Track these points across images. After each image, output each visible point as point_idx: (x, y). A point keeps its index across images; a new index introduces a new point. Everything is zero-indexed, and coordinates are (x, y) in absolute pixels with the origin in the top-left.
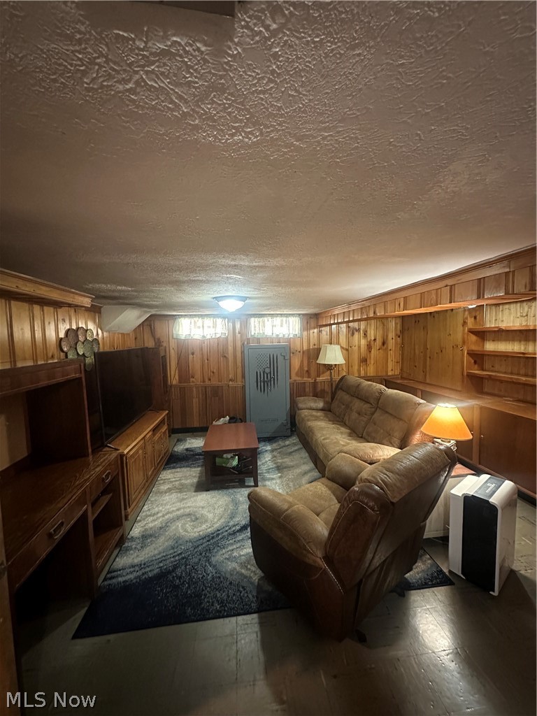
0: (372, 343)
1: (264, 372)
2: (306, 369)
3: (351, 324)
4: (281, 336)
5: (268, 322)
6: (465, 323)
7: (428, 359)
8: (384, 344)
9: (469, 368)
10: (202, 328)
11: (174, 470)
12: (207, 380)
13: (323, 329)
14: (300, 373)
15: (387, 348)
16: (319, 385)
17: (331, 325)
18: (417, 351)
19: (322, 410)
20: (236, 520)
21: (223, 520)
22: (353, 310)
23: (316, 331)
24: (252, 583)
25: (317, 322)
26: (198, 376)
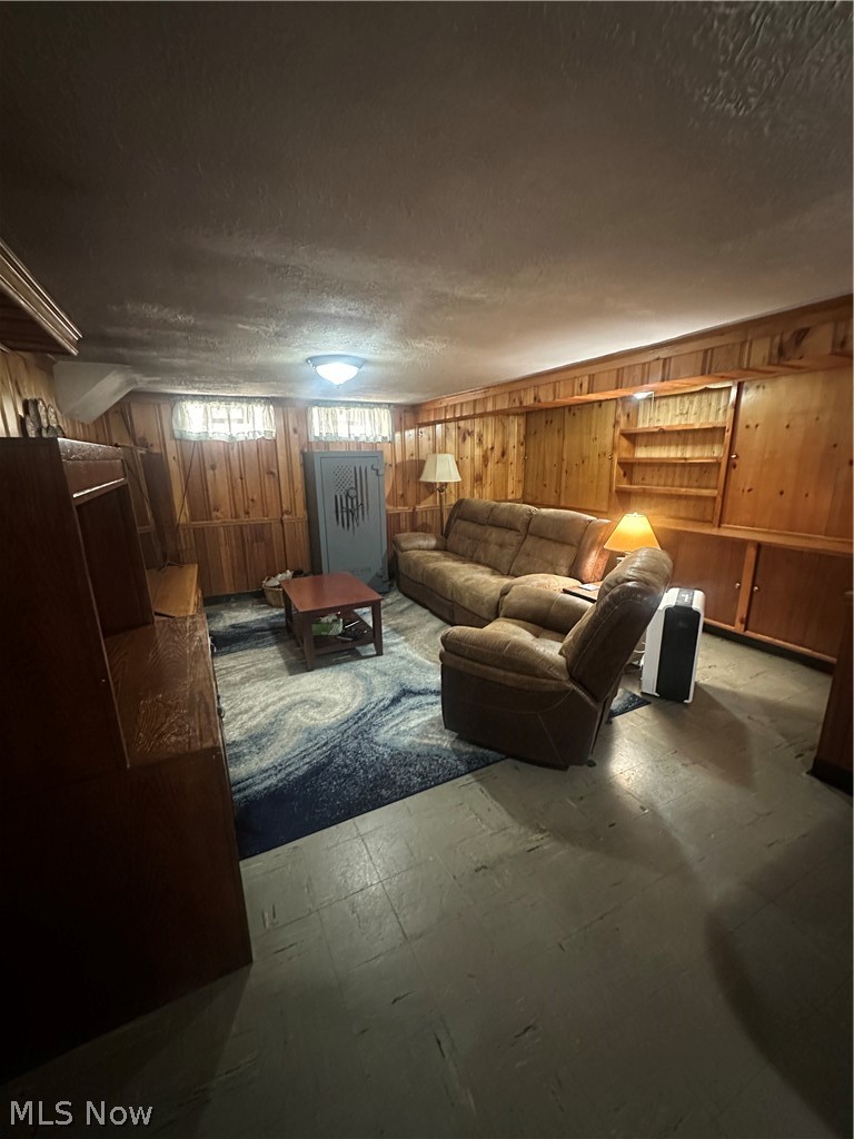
0: (489, 452)
1: (347, 495)
2: (400, 492)
3: (462, 424)
4: (363, 439)
5: (341, 415)
6: (616, 423)
7: (564, 474)
8: (503, 454)
9: (618, 481)
10: (227, 422)
11: (232, 655)
12: (242, 513)
13: (423, 429)
14: (392, 500)
15: (507, 460)
16: (419, 516)
17: (434, 423)
18: (548, 463)
19: (436, 549)
20: (378, 694)
21: (359, 699)
22: (462, 404)
23: (412, 432)
24: (446, 750)
25: (416, 419)
26: (226, 506)
